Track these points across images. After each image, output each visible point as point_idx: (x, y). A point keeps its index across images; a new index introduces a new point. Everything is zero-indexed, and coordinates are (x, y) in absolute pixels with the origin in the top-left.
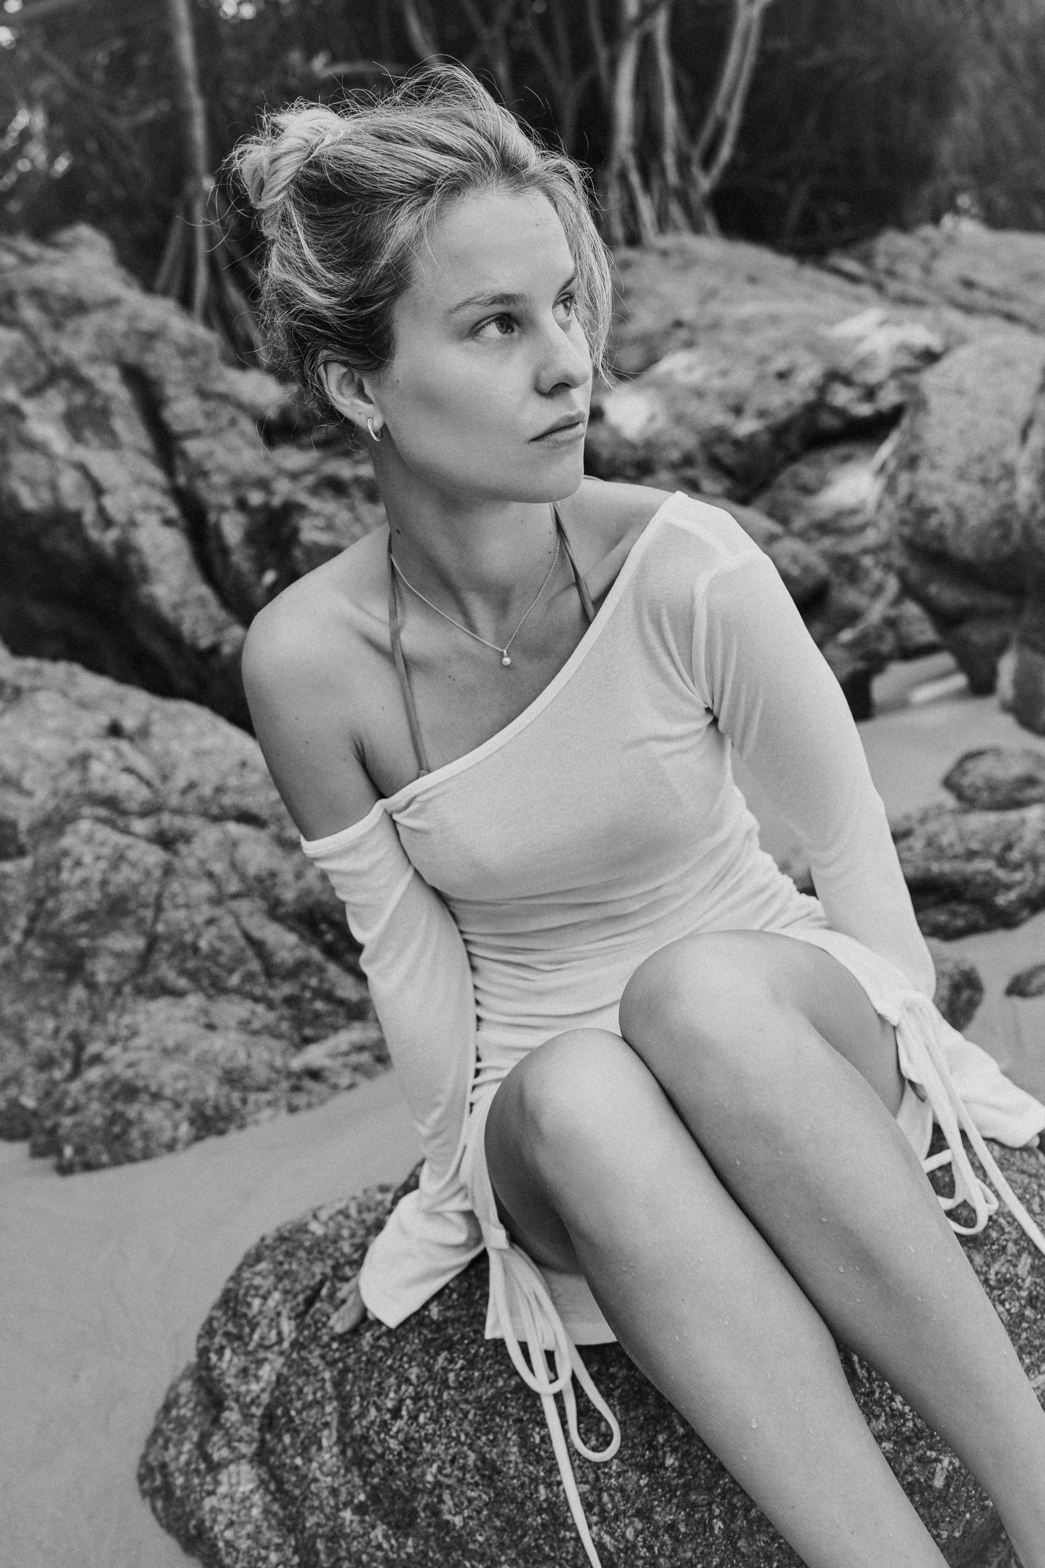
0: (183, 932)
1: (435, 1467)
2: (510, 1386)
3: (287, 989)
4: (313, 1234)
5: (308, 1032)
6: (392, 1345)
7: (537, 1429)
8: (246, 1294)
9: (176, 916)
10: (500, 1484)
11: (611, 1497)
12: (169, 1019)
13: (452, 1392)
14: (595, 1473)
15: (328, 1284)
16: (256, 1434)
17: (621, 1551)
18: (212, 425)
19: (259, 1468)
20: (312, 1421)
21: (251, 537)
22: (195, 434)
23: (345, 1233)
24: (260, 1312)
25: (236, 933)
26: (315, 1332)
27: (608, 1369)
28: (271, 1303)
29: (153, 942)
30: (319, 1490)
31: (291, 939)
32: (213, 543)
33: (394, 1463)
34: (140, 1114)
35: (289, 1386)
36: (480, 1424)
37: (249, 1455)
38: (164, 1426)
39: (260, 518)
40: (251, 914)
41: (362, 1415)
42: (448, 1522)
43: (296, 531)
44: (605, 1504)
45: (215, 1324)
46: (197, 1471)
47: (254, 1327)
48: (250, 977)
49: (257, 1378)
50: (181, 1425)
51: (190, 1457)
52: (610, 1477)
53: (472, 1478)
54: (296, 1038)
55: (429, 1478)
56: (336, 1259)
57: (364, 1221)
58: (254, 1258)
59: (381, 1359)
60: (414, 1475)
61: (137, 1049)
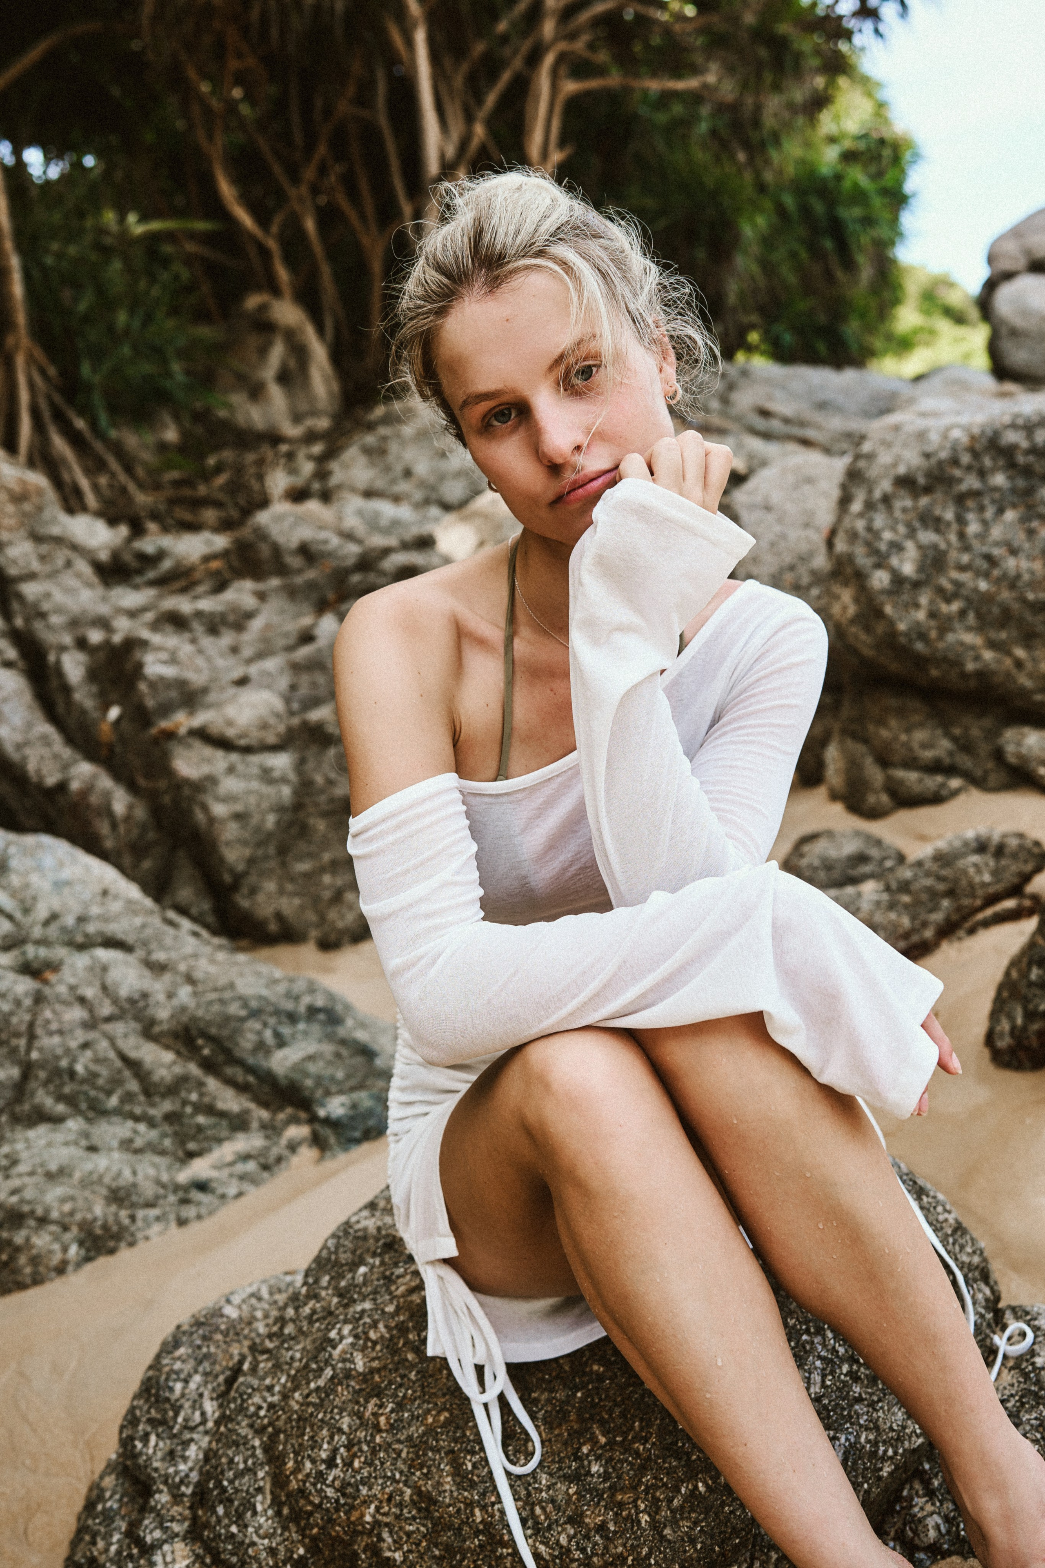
0: (58, 1058)
1: (373, 1507)
2: (439, 1421)
3: (167, 1106)
4: (228, 1317)
5: (192, 1146)
6: (322, 1400)
7: (469, 1457)
8: (167, 1380)
9: (50, 1042)
10: (437, 1514)
11: (543, 1509)
12: (49, 1145)
13: (384, 1435)
14: (527, 1489)
15: (249, 1359)
16: (187, 1512)
17: (557, 1557)
18: (47, 568)
19: (193, 1545)
20: (245, 1488)
21: (92, 675)
22: (31, 576)
23: (259, 1314)
24: (183, 1395)
25: (112, 1055)
26: (241, 1405)
27: (530, 1395)
28: (192, 1386)
29: (28, 1070)
30: (257, 1553)
31: (168, 1056)
32: (54, 683)
33: (333, 1511)
34: (28, 1239)
35: (220, 1458)
36: (413, 1460)
37: (181, 1534)
38: (90, 1522)
39: (101, 655)
40: (126, 1036)
41: (298, 1469)
42: (388, 1559)
43: (140, 666)
44: (539, 1516)
45: (138, 1412)
46: (130, 1556)
47: (177, 1410)
48: (129, 1097)
49: (185, 1459)
50: (108, 1517)
51: (121, 1547)
52: (541, 1491)
53: (410, 1512)
54: (180, 1153)
55: (368, 1518)
56: (252, 1339)
57: (275, 1302)
58: (170, 1346)
59: (311, 1414)
60: (353, 1519)
61: (20, 1175)
